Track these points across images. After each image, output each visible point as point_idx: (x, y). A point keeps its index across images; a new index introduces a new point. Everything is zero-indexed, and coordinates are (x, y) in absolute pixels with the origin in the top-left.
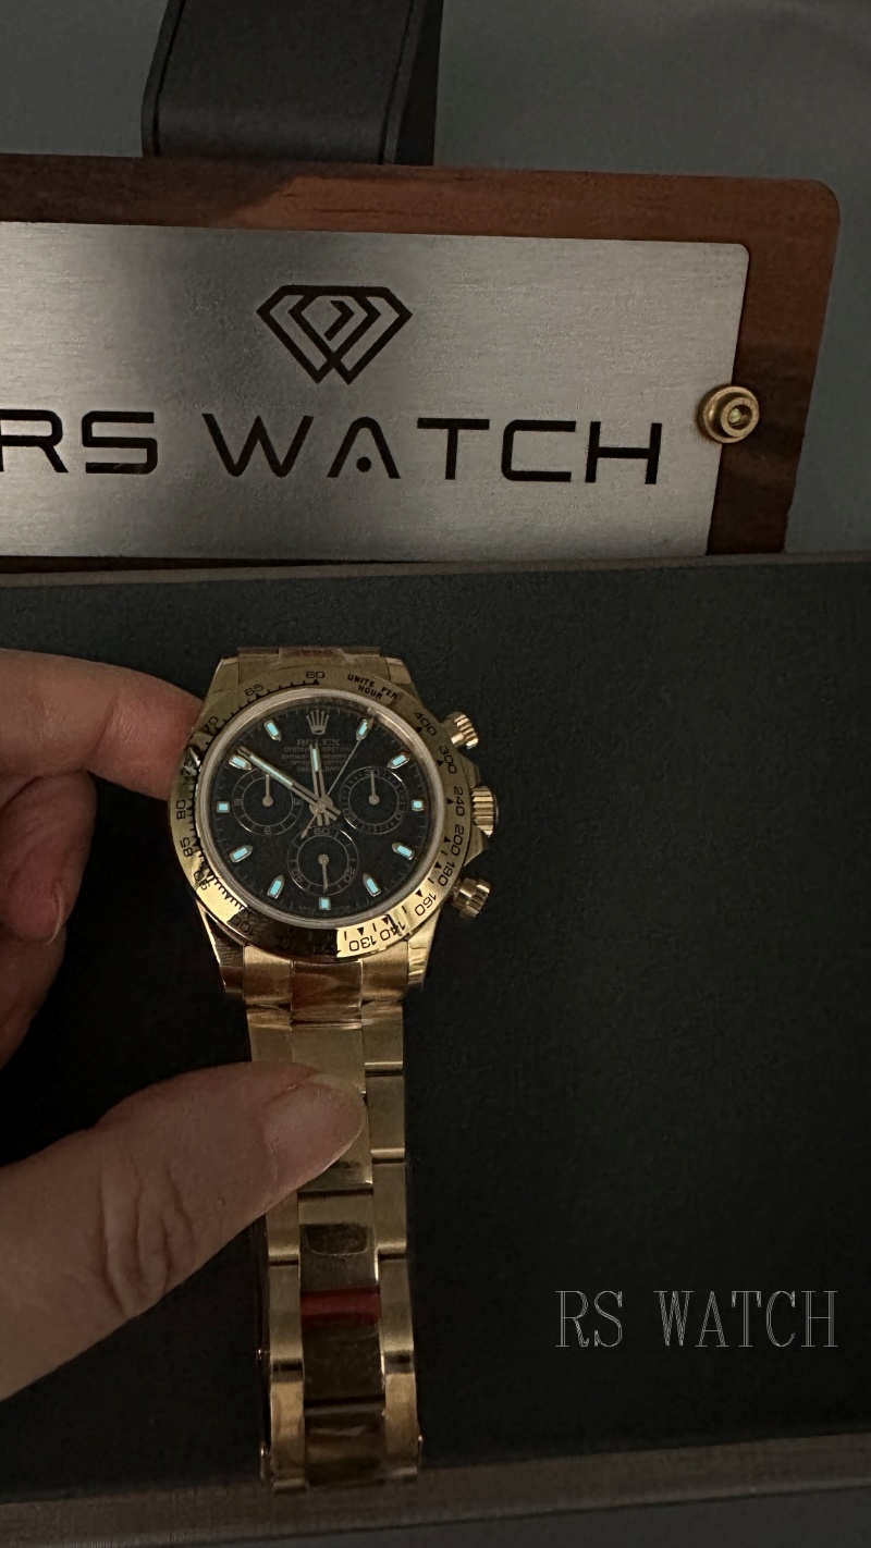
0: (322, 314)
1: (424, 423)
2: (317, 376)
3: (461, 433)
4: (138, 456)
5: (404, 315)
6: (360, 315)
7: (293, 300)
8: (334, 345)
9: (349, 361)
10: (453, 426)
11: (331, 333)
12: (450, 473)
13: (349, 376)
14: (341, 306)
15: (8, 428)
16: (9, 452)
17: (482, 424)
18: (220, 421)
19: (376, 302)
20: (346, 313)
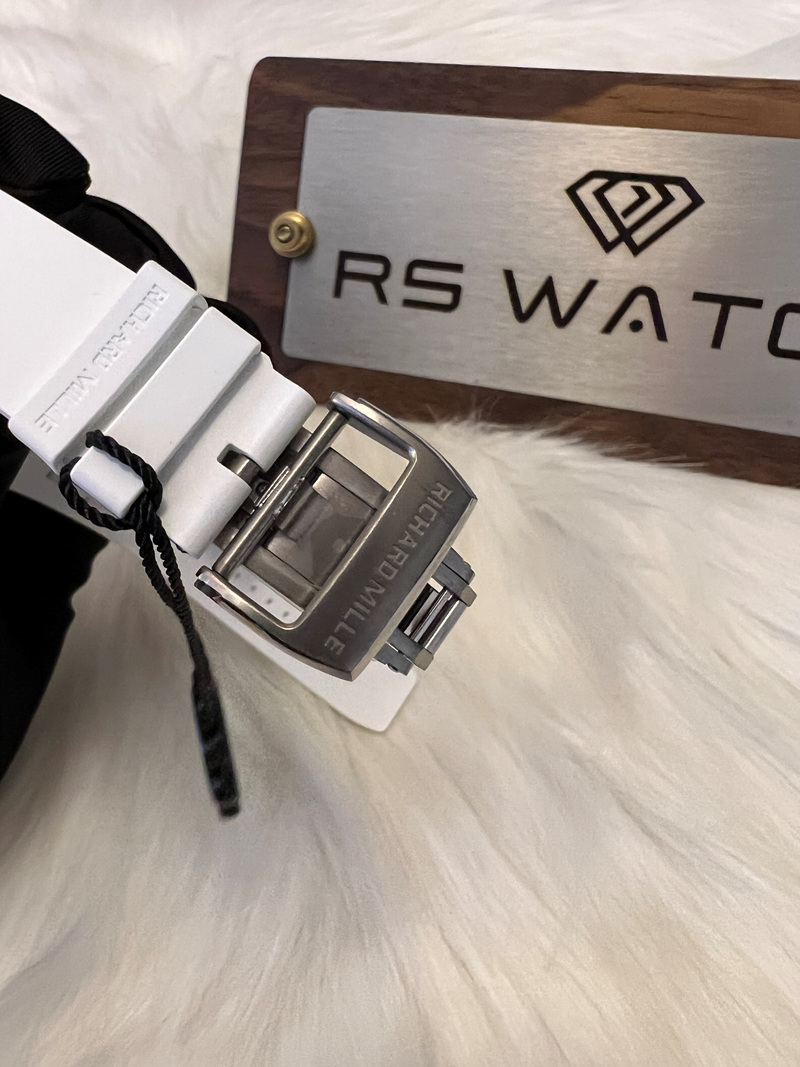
0: (621, 196)
1: (699, 297)
2: (608, 247)
3: (734, 310)
4: (446, 297)
5: (697, 201)
6: (656, 198)
7: (598, 183)
8: (628, 222)
9: (639, 237)
10: (726, 302)
11: (627, 212)
12: (717, 343)
13: (636, 250)
15: (352, 266)
16: (348, 284)
17: (757, 304)
18: (517, 276)
19: (672, 189)
20: (643, 196)
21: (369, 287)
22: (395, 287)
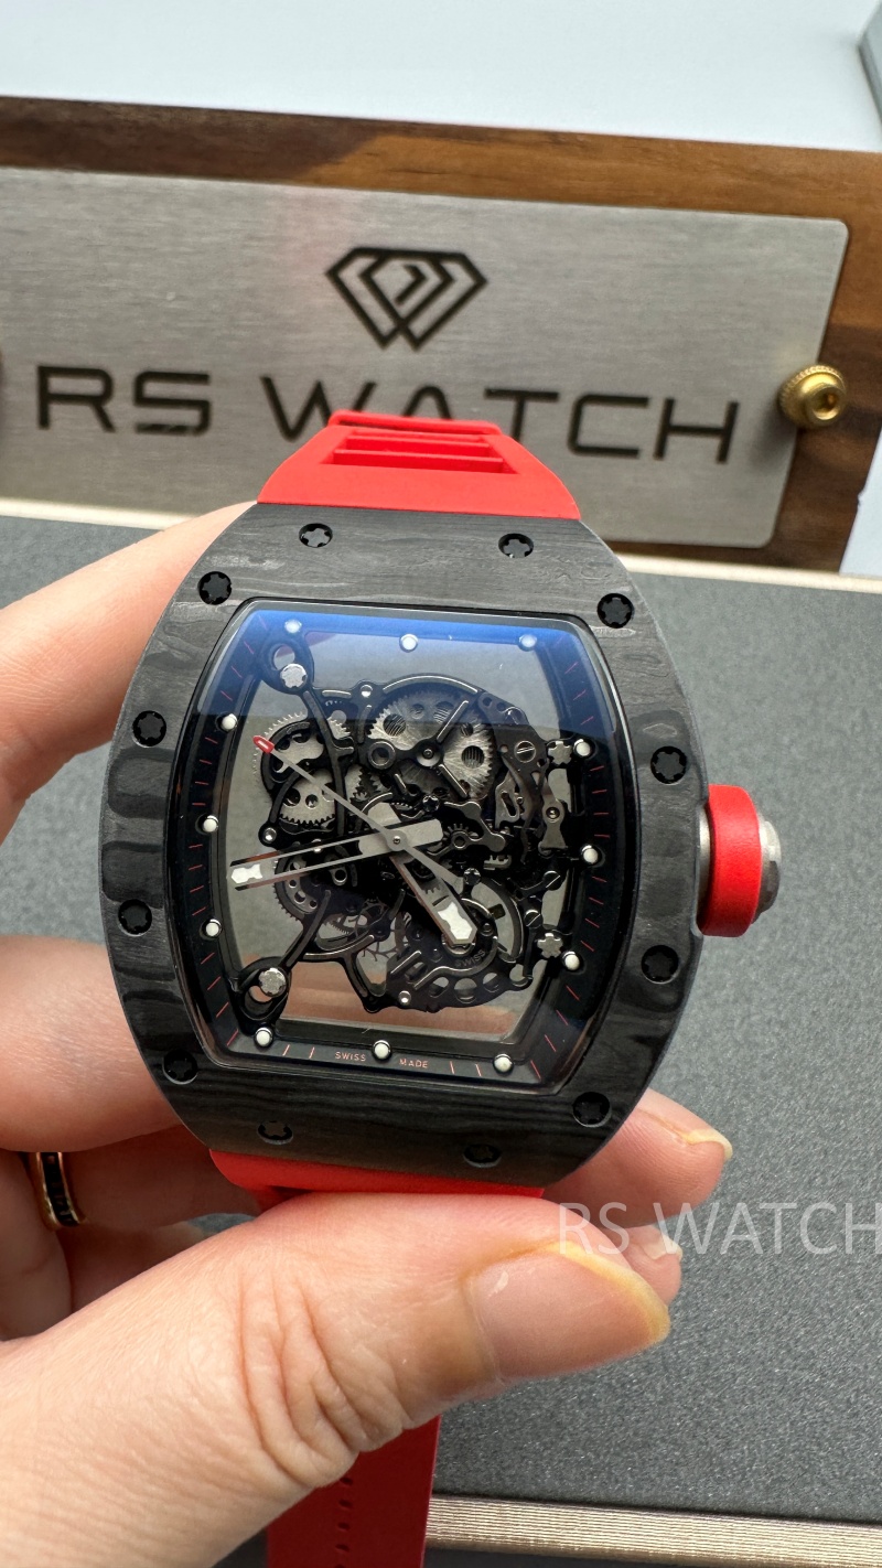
0: (393, 277)
1: (493, 393)
2: (384, 340)
3: (528, 405)
4: (191, 417)
5: (480, 282)
6: (433, 279)
7: (363, 263)
8: (404, 309)
9: (418, 326)
10: (521, 397)
11: (404, 296)
13: (417, 342)
14: (415, 271)
15: (58, 384)
16: (56, 410)
17: (551, 396)
18: (279, 384)
19: (454, 268)
20: (419, 278)
21: (86, 412)
22: (121, 407)
